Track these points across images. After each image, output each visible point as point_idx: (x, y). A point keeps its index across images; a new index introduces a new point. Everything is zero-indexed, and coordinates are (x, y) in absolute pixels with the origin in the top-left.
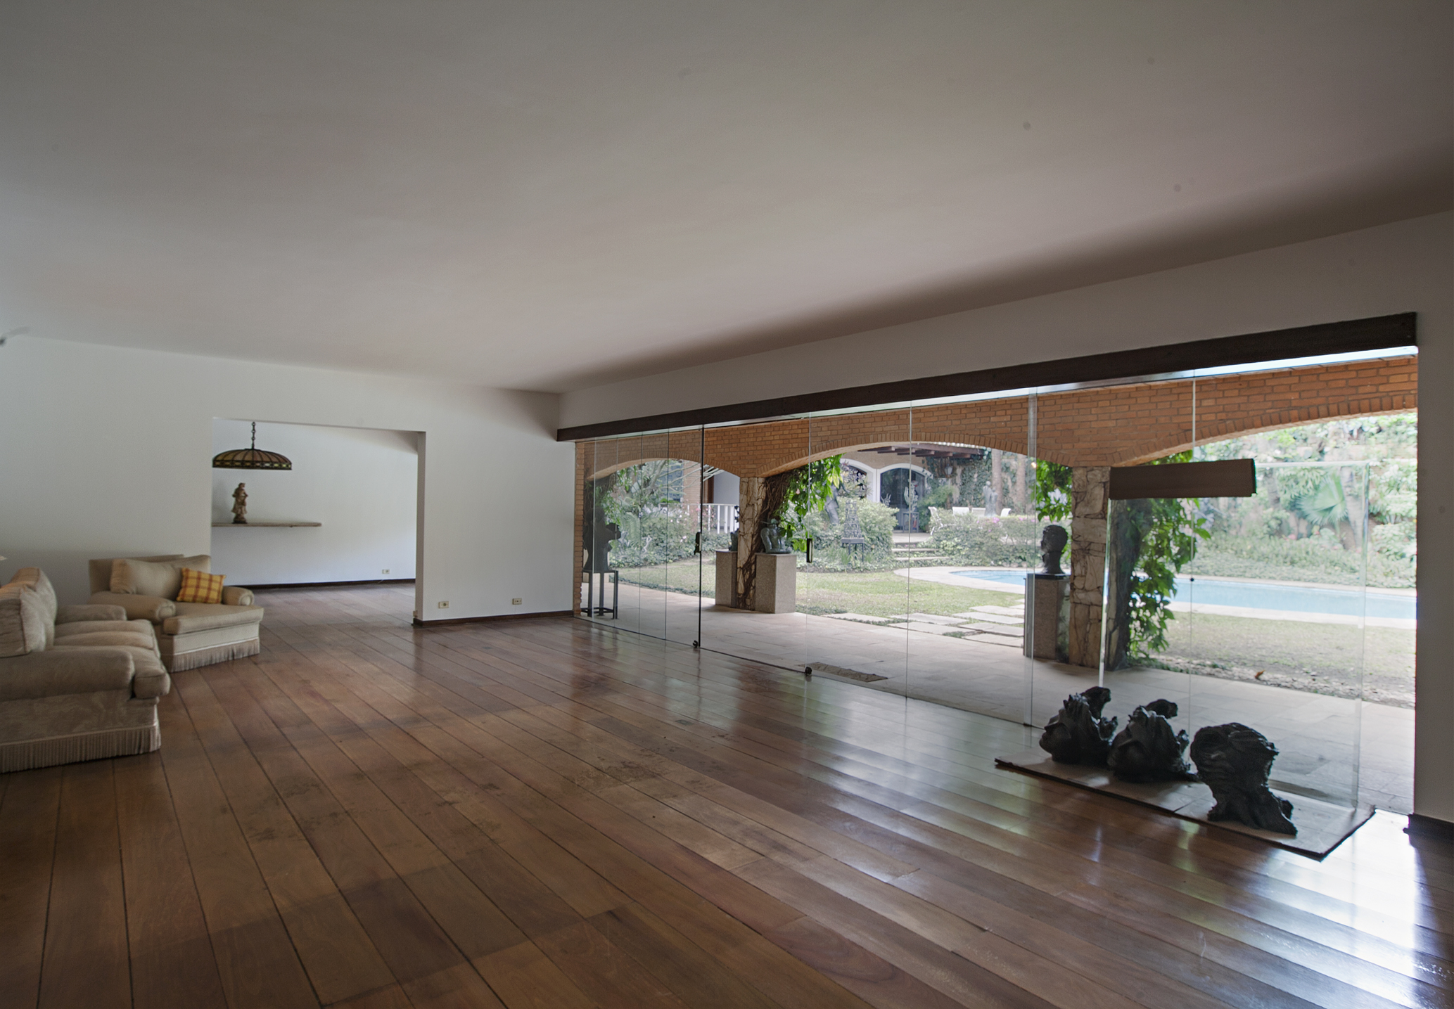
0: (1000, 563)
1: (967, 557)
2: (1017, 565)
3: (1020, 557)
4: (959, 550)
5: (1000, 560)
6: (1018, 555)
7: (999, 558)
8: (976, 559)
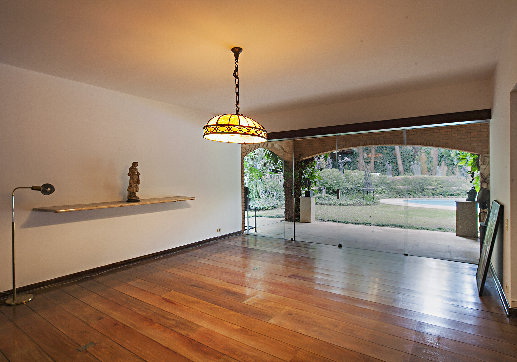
0: (401, 196)
1: (388, 194)
2: (408, 197)
3: (409, 194)
4: (384, 192)
5: (402, 195)
6: (409, 192)
7: (401, 194)
8: (392, 195)
